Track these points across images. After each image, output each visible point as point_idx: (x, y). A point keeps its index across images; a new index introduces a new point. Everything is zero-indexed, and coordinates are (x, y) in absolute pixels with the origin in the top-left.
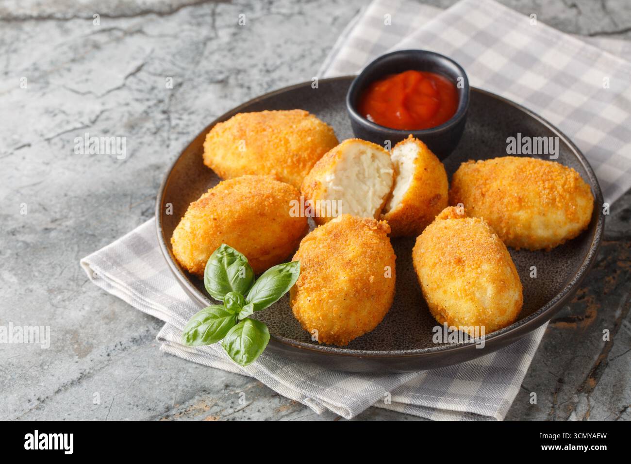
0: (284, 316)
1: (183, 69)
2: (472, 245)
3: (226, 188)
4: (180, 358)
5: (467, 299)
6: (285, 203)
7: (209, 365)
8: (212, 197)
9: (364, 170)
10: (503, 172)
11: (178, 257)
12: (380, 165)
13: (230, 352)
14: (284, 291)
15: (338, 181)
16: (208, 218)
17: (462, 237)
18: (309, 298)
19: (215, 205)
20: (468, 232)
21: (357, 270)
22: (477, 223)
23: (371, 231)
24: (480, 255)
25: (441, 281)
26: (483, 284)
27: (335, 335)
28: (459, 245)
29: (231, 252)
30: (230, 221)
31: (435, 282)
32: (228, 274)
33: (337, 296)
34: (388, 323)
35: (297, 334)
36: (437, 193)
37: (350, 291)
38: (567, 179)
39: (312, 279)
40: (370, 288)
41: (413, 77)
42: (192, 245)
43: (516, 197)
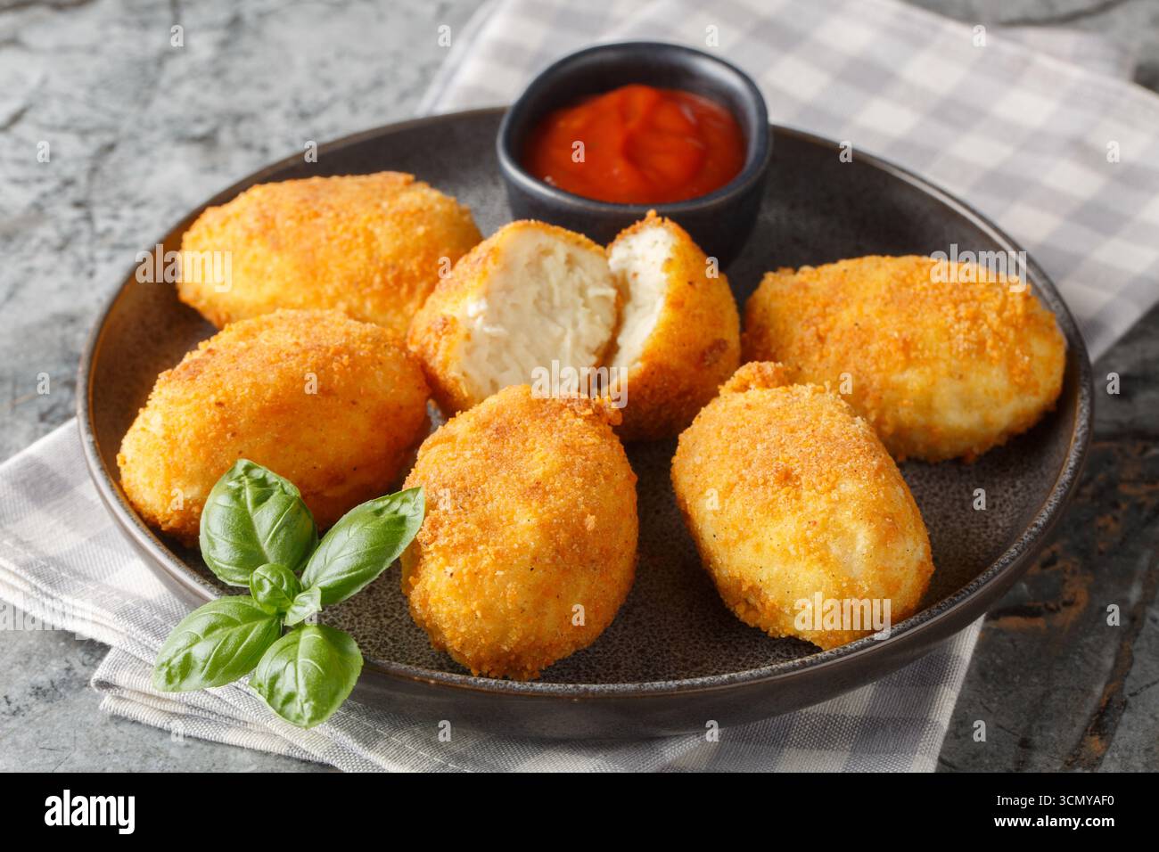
0: (386, 622)
1: (116, 115)
2: (812, 441)
3: (241, 338)
4: (149, 726)
5: (812, 560)
6: (378, 367)
7: (218, 739)
8: (209, 356)
9: (551, 290)
10: (862, 287)
11: (136, 498)
12: (587, 280)
13: (271, 696)
14: (389, 555)
15: (495, 316)
16: (204, 402)
17: (788, 425)
18: (450, 570)
19: (219, 372)
20: (799, 414)
21: (556, 502)
22: (817, 395)
23: (579, 419)
24: (833, 462)
25: (748, 524)
26: (846, 525)
27: (511, 652)
28: (782, 442)
29: (261, 476)
30: (255, 406)
31: (734, 527)
32: (256, 524)
33: (515, 562)
34: (625, 628)
35: (418, 659)
36: (718, 337)
37: (544, 550)
38: (1006, 297)
39: (452, 525)
40: (586, 543)
41: (640, 98)
42: (169, 467)
43: (896, 340)
